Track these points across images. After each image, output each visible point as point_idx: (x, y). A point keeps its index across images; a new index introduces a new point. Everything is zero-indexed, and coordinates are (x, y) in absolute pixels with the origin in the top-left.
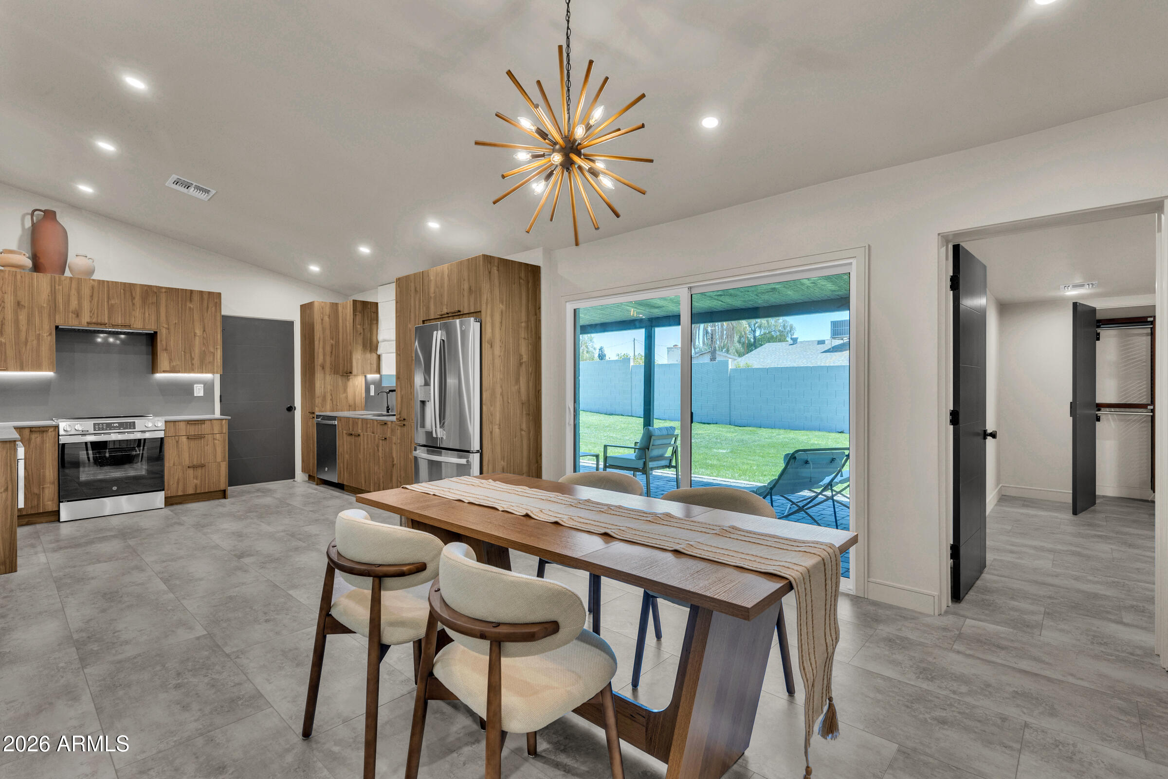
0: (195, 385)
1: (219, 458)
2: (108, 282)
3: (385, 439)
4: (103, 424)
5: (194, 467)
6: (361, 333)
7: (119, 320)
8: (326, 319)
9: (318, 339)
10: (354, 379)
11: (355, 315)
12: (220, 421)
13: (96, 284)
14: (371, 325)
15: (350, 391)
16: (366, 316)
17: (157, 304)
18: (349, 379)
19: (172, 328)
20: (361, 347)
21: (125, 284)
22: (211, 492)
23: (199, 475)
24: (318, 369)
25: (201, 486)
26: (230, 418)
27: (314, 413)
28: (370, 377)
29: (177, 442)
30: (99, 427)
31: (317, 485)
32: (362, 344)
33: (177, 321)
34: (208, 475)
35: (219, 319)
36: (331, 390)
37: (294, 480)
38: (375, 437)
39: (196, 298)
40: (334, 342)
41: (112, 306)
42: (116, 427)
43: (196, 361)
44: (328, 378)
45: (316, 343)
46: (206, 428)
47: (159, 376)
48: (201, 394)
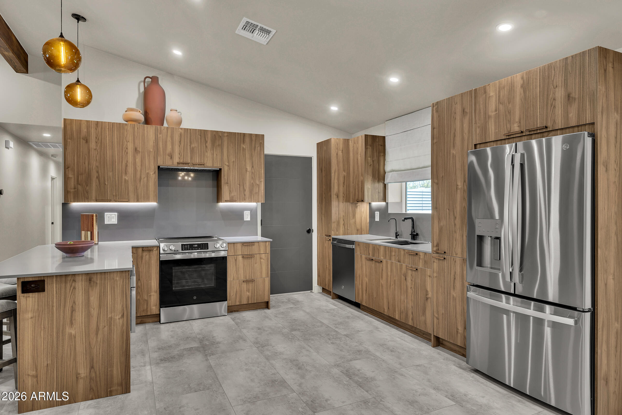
0: (245, 212)
1: (264, 275)
2: (190, 129)
3: (417, 269)
4: (187, 244)
5: (247, 281)
6: (371, 165)
7: (197, 160)
8: (340, 153)
9: (334, 171)
10: (361, 206)
11: (366, 148)
12: (264, 243)
13: (183, 132)
14: (379, 157)
15: (358, 216)
16: (375, 149)
17: (221, 146)
18: (357, 206)
19: (231, 164)
20: (371, 177)
21: (201, 130)
22: (258, 303)
23: (251, 288)
24: (334, 197)
25: (252, 298)
26: (271, 240)
27: (330, 236)
28: (374, 204)
29: (236, 260)
30: (185, 248)
31: (333, 299)
32: (372, 175)
33: (234, 160)
34: (256, 289)
35: (262, 156)
36: (344, 216)
37: (311, 291)
38: (401, 266)
39: (247, 140)
40: (345, 174)
41: (193, 148)
42: (196, 247)
43: (247, 193)
44: (342, 205)
45: (333, 174)
46: (255, 249)
47: (222, 205)
48: (249, 219)
